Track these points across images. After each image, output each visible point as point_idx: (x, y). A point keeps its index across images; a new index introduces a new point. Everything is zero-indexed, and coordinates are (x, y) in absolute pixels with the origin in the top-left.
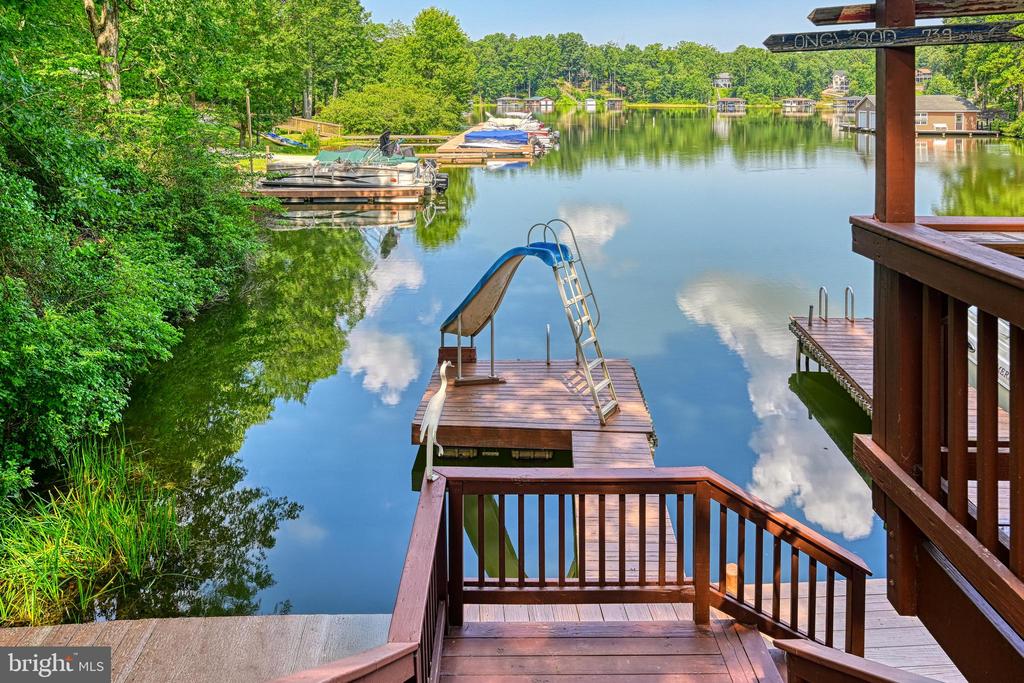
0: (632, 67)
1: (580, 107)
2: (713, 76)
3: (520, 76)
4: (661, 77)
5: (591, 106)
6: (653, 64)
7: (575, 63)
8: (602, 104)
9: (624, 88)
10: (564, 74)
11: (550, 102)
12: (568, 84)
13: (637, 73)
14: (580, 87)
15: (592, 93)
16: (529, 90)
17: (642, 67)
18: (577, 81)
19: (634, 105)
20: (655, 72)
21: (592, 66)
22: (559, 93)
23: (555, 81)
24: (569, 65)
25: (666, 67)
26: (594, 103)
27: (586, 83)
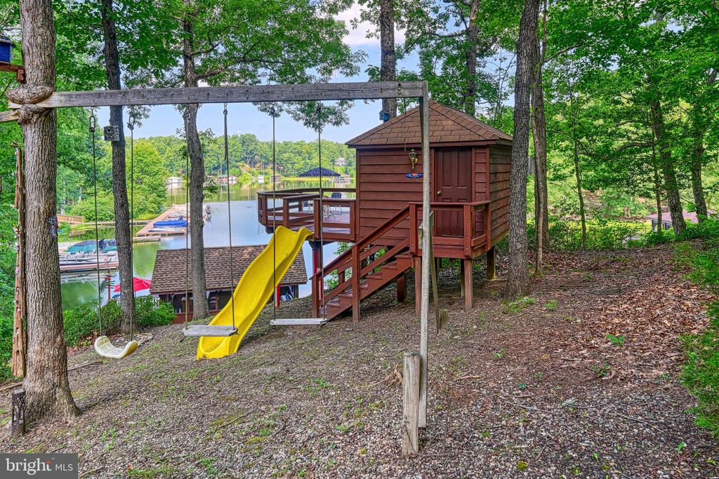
0: (286, 155)
1: (254, 181)
2: (333, 161)
3: (215, 162)
4: (303, 162)
5: (261, 179)
6: (300, 153)
7: (251, 153)
8: (268, 178)
9: (282, 168)
10: (244, 159)
11: (234, 178)
12: (247, 166)
13: (289, 159)
14: (254, 167)
15: (262, 171)
16: (221, 169)
17: (292, 155)
18: (253, 163)
19: (288, 179)
20: (300, 158)
21: (261, 155)
22: (240, 172)
23: (238, 164)
24: (247, 154)
25: (307, 155)
26: (263, 178)
27: (258, 165)
